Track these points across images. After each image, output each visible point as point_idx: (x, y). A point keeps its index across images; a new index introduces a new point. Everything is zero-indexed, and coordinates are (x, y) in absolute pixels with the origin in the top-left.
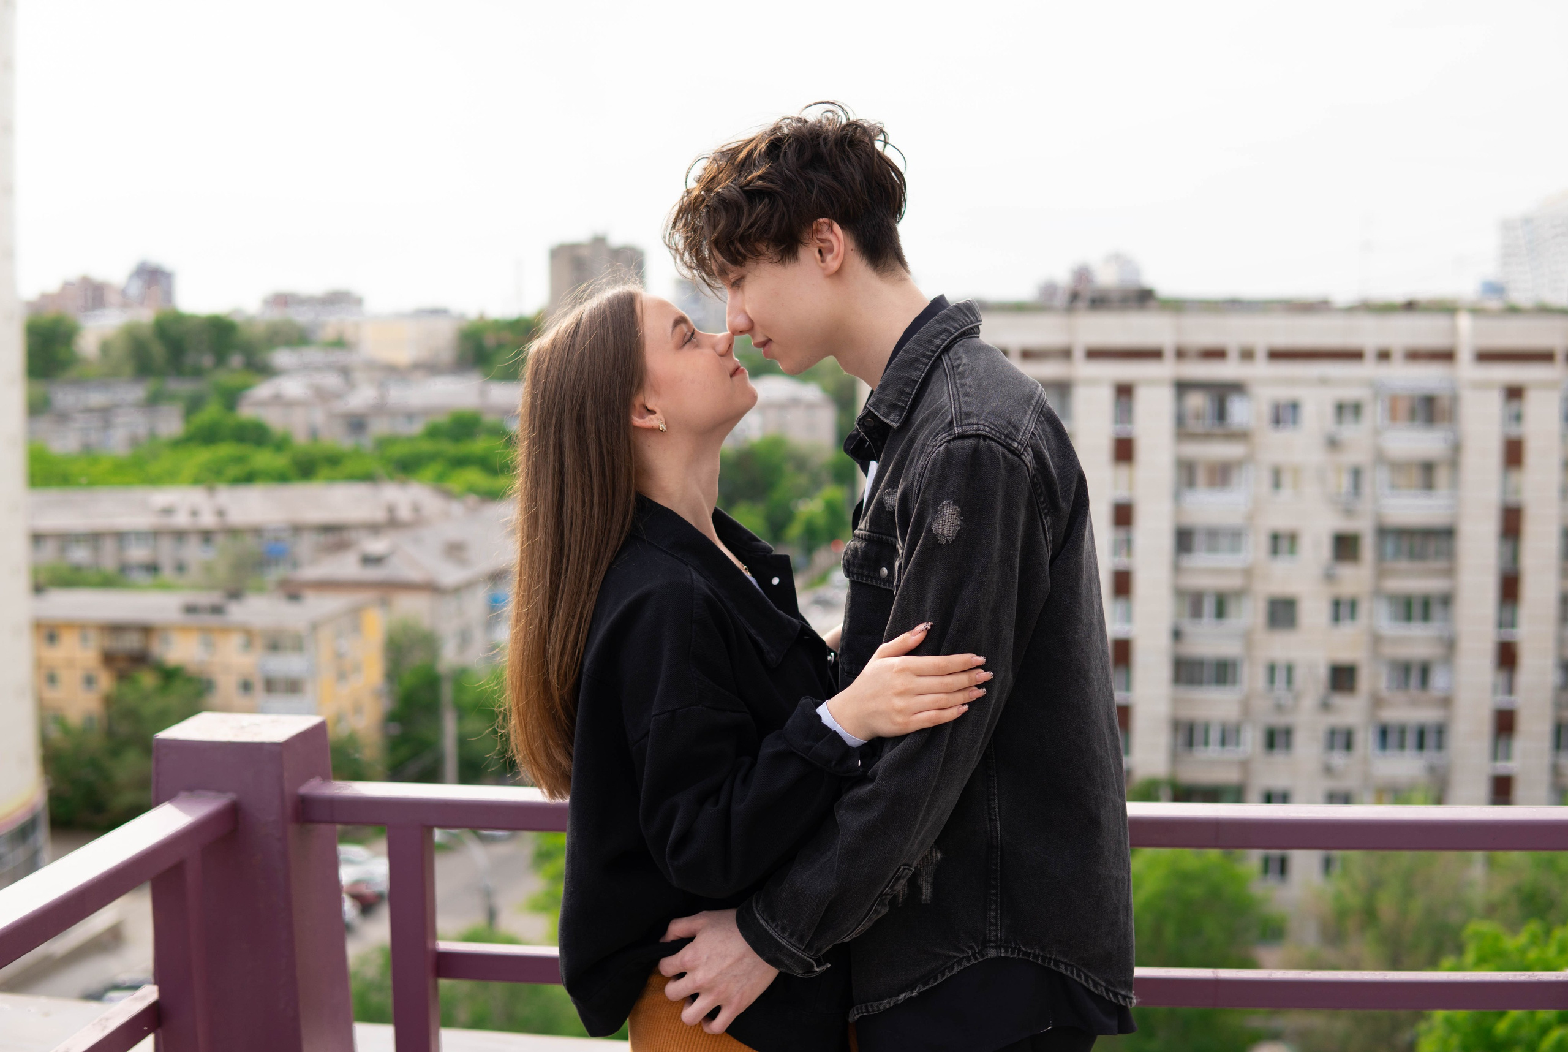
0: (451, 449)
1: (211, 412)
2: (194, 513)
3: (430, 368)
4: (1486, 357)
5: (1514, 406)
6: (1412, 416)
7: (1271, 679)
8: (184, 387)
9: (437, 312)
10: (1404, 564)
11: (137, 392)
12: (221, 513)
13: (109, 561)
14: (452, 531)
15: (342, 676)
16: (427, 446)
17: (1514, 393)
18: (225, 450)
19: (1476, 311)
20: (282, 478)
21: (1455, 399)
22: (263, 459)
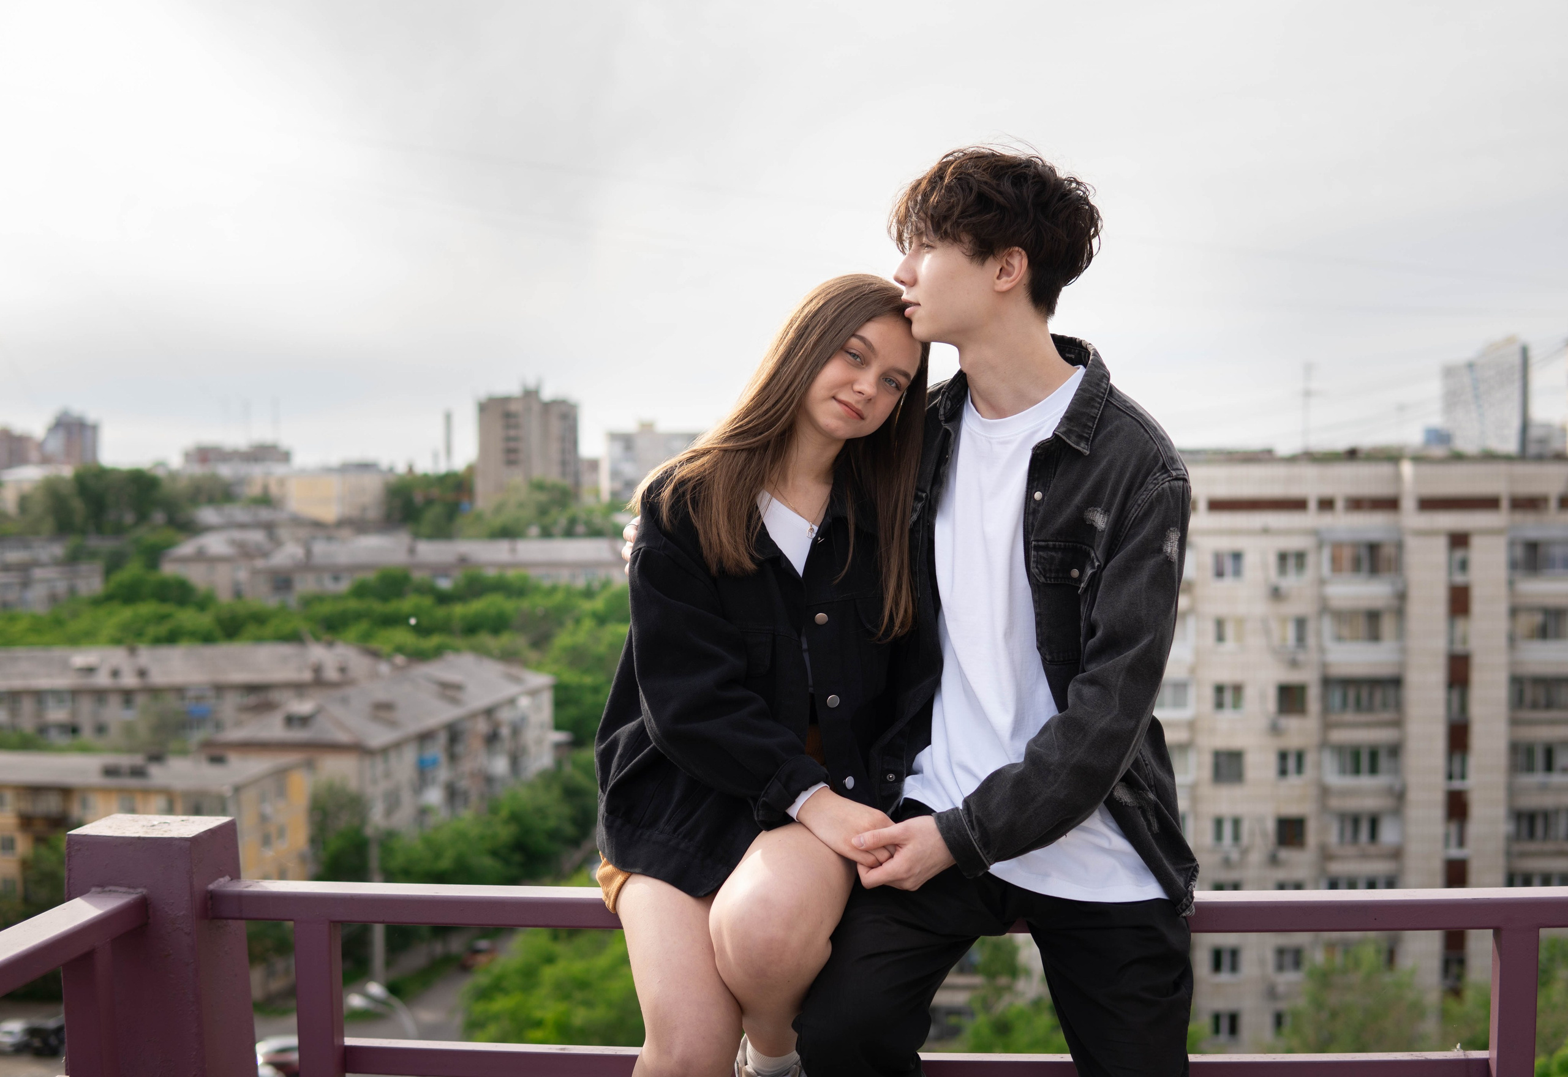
0: (379, 607)
1: (132, 570)
2: (115, 673)
3: (357, 525)
4: (1428, 504)
5: (1459, 554)
6: (1357, 566)
7: (1219, 835)
8: (105, 544)
9: (366, 467)
10: (1350, 716)
11: (58, 550)
12: (142, 673)
13: (27, 723)
14: (381, 693)
15: (266, 841)
16: (353, 604)
17: (1459, 540)
18: (147, 609)
19: (1418, 459)
20: (207, 639)
21: (1400, 546)
22: (187, 617)
